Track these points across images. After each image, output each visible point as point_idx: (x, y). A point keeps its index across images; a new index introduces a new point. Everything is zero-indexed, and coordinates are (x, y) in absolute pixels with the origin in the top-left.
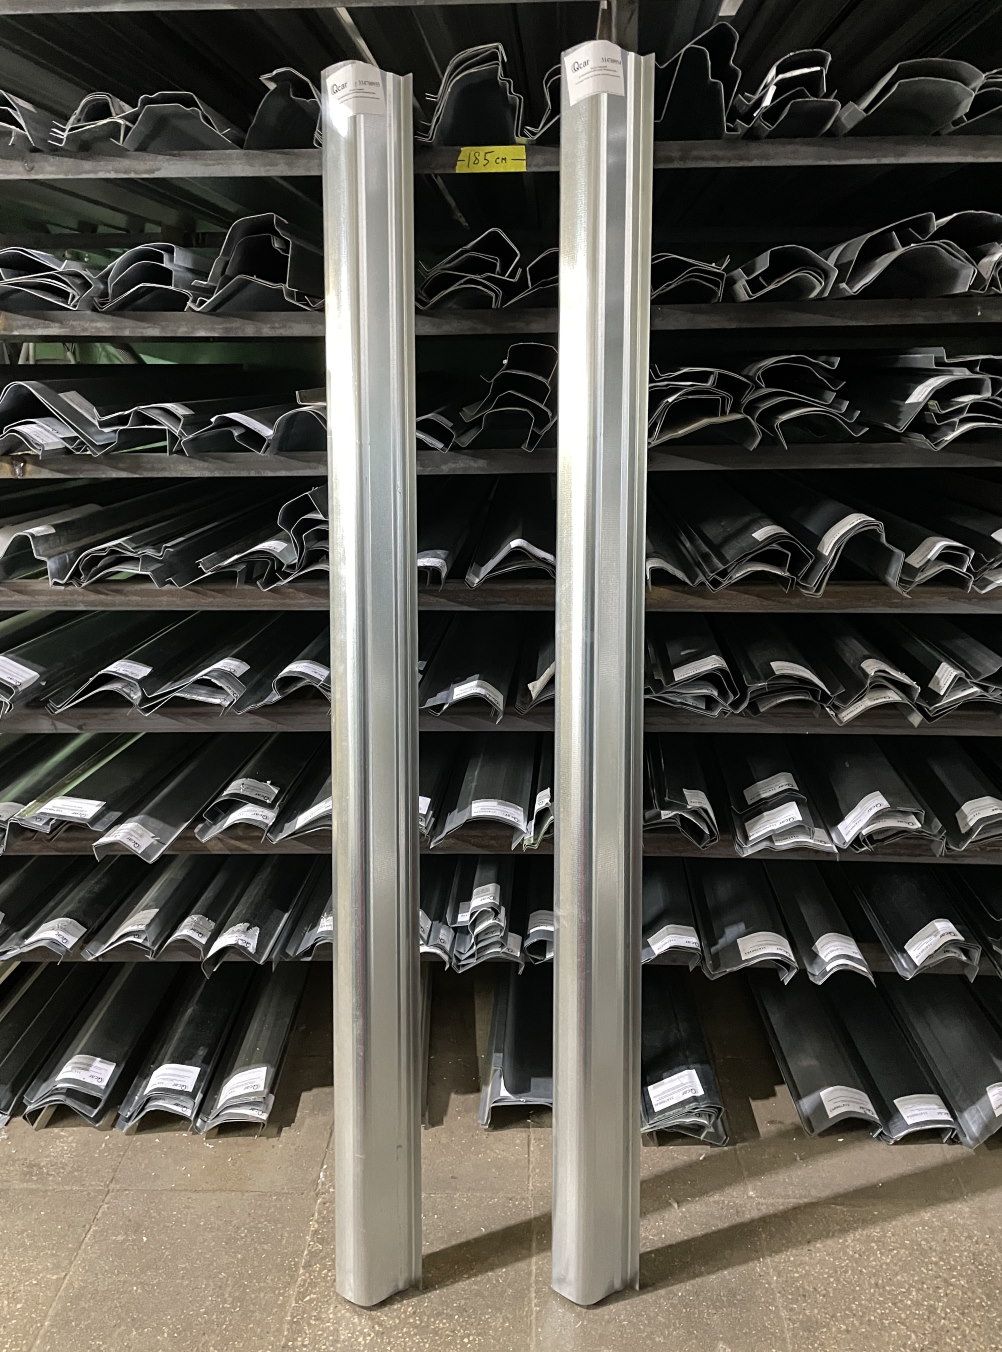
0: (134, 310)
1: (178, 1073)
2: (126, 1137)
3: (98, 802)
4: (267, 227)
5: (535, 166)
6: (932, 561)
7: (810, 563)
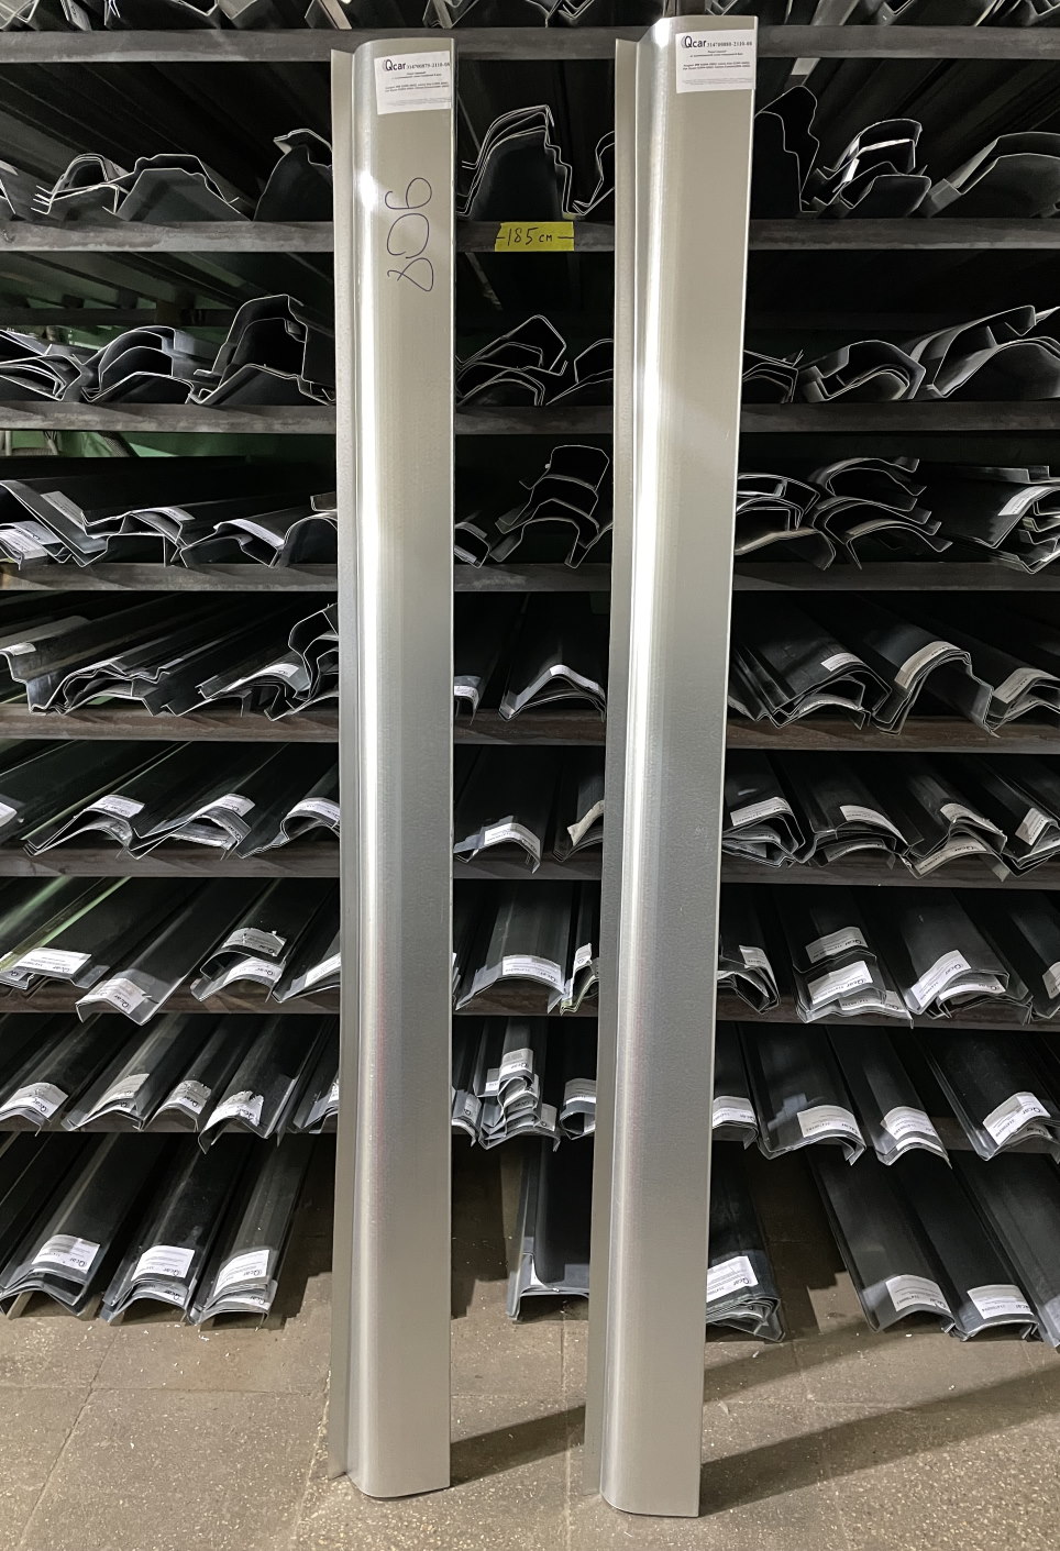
0: (126, 401)
1: (169, 1256)
2: (114, 1328)
3: (82, 955)
4: (279, 309)
5: (584, 245)
6: (1021, 698)
7: (888, 696)
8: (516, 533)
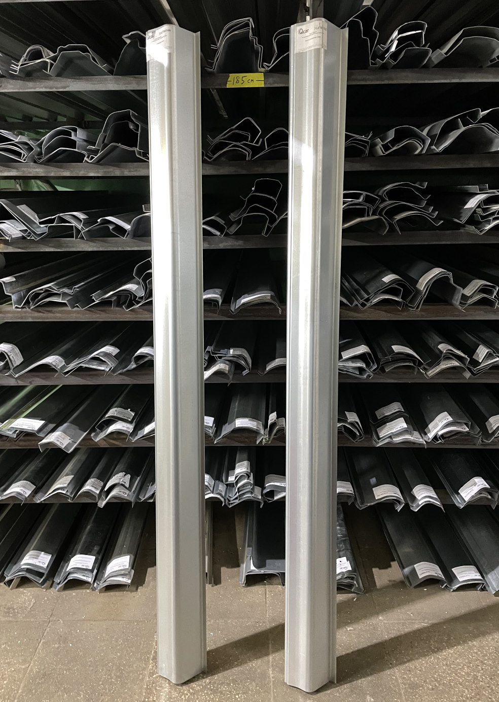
0: (55, 162)
1: (84, 559)
2: (58, 593)
3: (41, 421)
4: (127, 117)
5: (269, 84)
6: (476, 293)
7: (413, 294)
8: (238, 222)
